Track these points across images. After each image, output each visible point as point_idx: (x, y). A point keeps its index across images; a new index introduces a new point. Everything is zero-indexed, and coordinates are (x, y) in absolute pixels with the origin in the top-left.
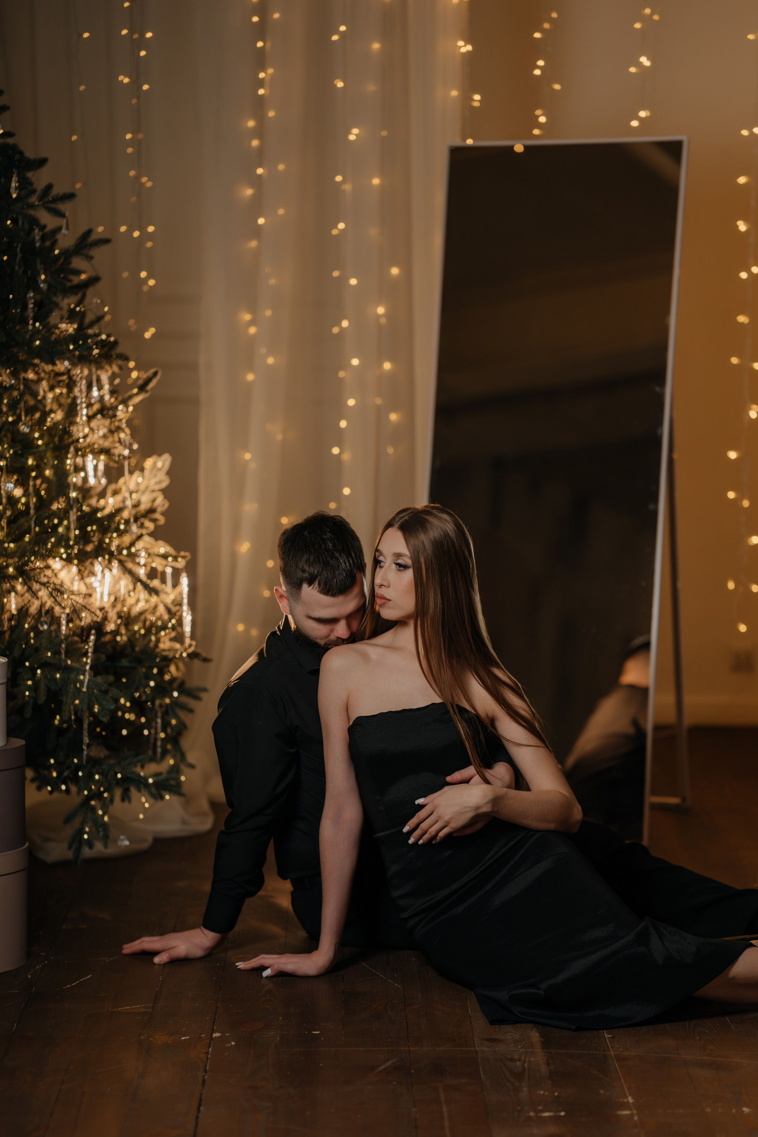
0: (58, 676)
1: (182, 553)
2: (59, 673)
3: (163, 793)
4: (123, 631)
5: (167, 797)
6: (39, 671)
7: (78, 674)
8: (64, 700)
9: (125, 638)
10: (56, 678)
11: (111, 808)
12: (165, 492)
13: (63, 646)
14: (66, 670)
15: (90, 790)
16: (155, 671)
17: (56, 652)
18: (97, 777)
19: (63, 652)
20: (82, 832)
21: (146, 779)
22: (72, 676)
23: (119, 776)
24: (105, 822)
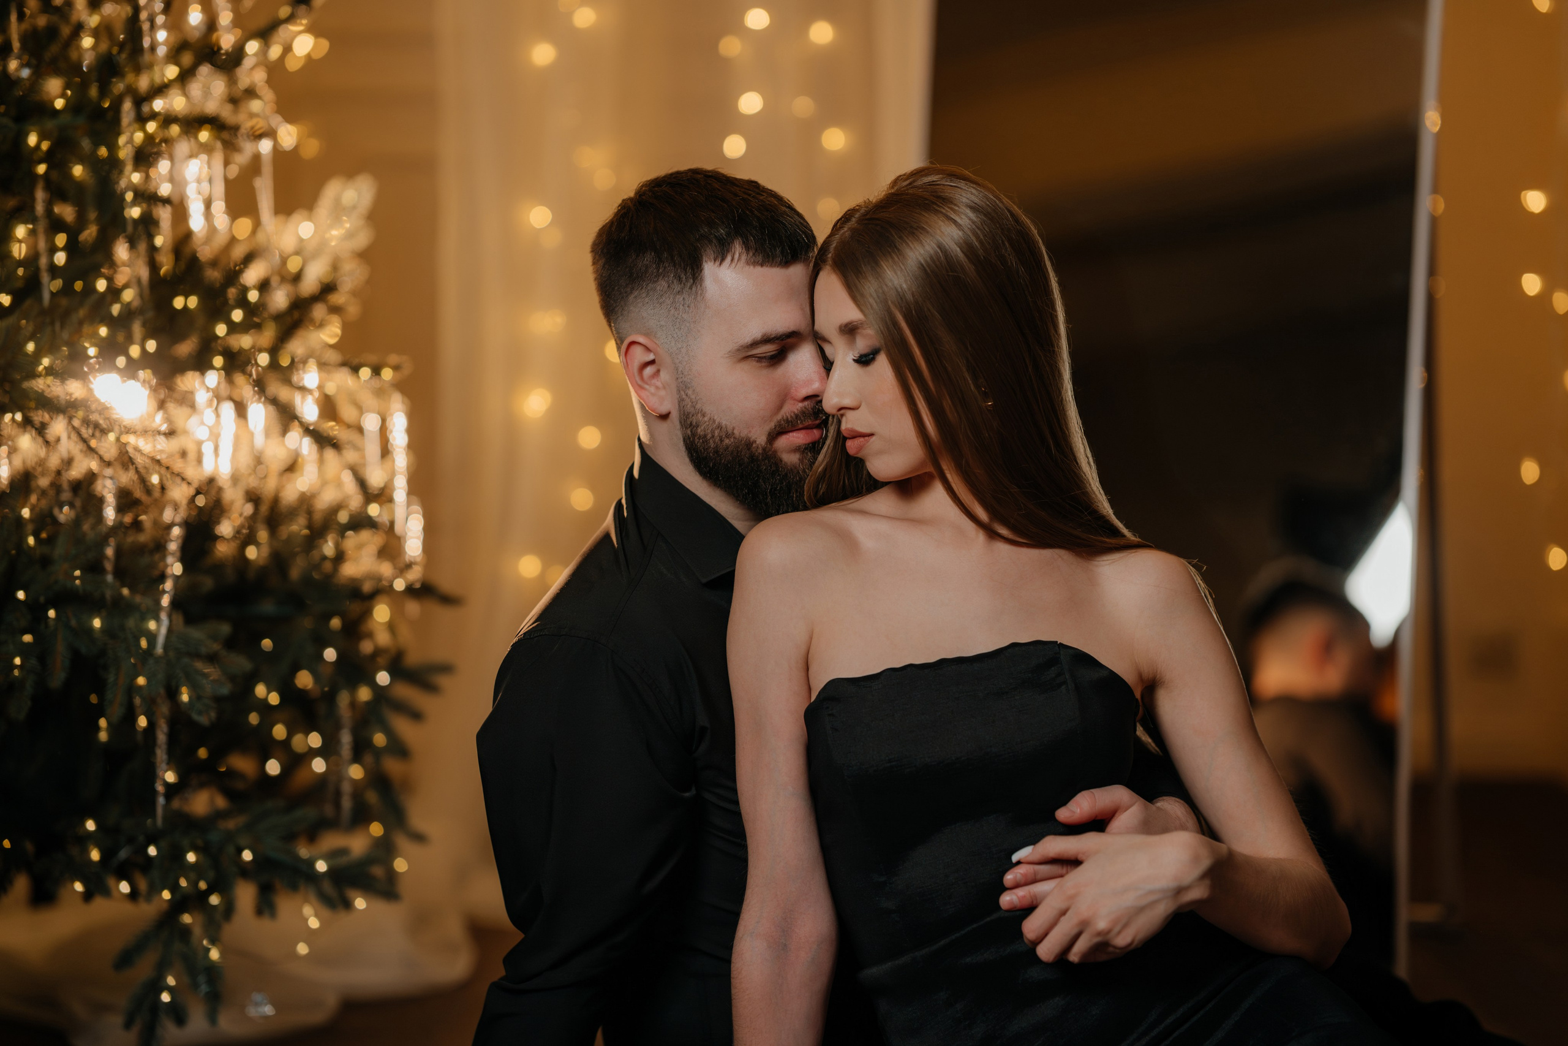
0: (97, 623)
1: (393, 359)
2: (99, 615)
3: (351, 893)
4: (263, 535)
5: (360, 903)
6: (52, 613)
7: (144, 618)
8: (111, 678)
9: (265, 551)
10: (91, 629)
11: (229, 931)
12: (364, 255)
13: (110, 552)
14: (116, 609)
15: (174, 888)
16: (336, 623)
17: (94, 568)
18: (191, 857)
19: (109, 566)
20: (158, 986)
21: (311, 864)
22: (131, 623)
23: (247, 856)
24: (212, 963)
